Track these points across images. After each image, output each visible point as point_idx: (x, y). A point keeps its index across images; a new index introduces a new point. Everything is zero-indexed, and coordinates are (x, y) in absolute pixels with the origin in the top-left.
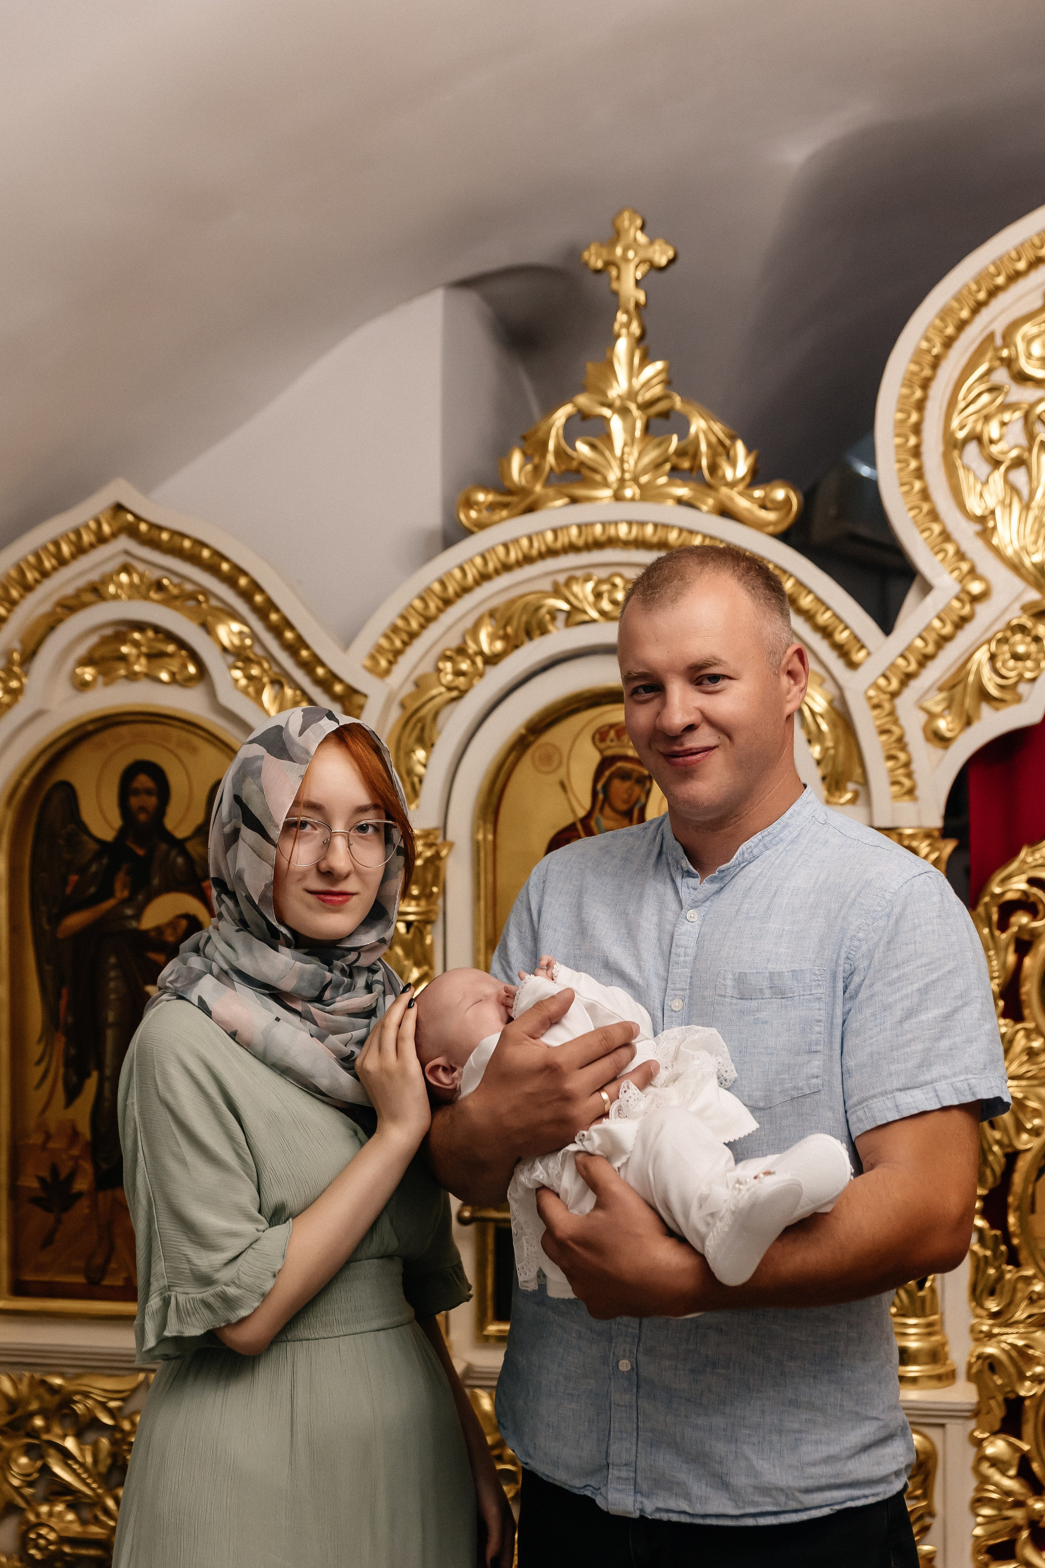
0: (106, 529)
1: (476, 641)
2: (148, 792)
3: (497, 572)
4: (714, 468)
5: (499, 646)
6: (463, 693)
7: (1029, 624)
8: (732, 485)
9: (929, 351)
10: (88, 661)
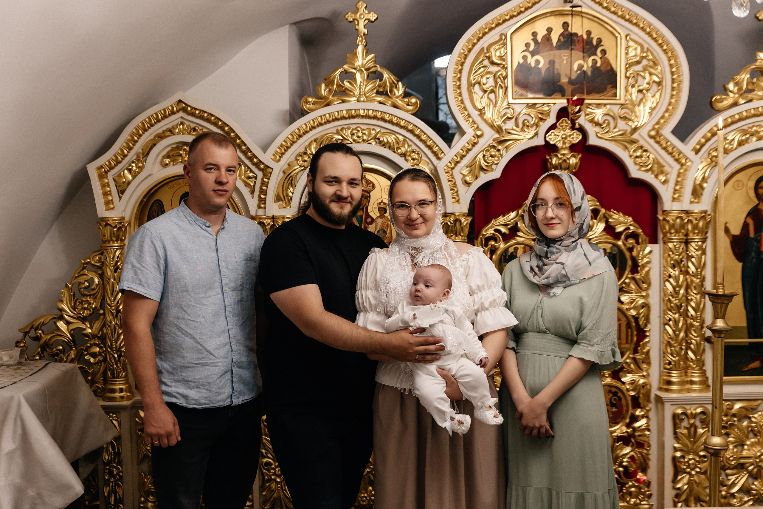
0: (175, 109)
1: (310, 150)
3: (318, 126)
4: (391, 91)
7: (496, 145)
8: (397, 97)
9: (463, 53)
10: (168, 156)
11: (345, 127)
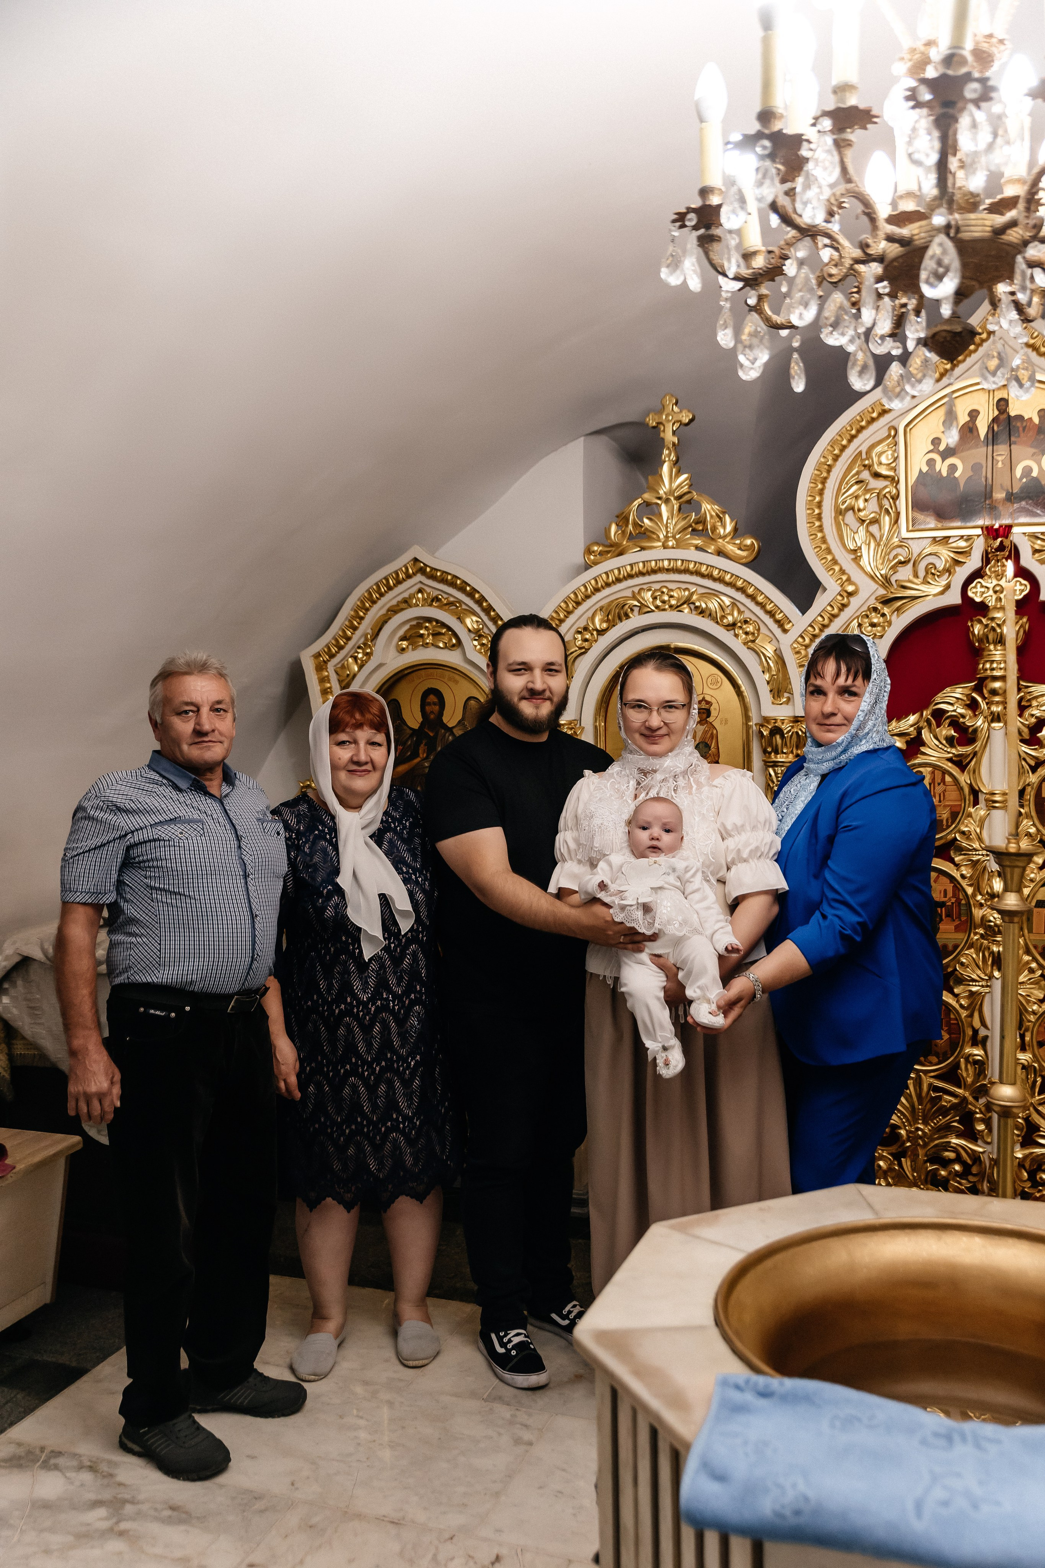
0: (410, 571)
1: (593, 623)
2: (435, 704)
3: (603, 587)
4: (714, 529)
5: (605, 625)
6: (587, 650)
7: (880, 607)
8: (724, 538)
9: (825, 463)
10: (403, 639)
11: (645, 587)
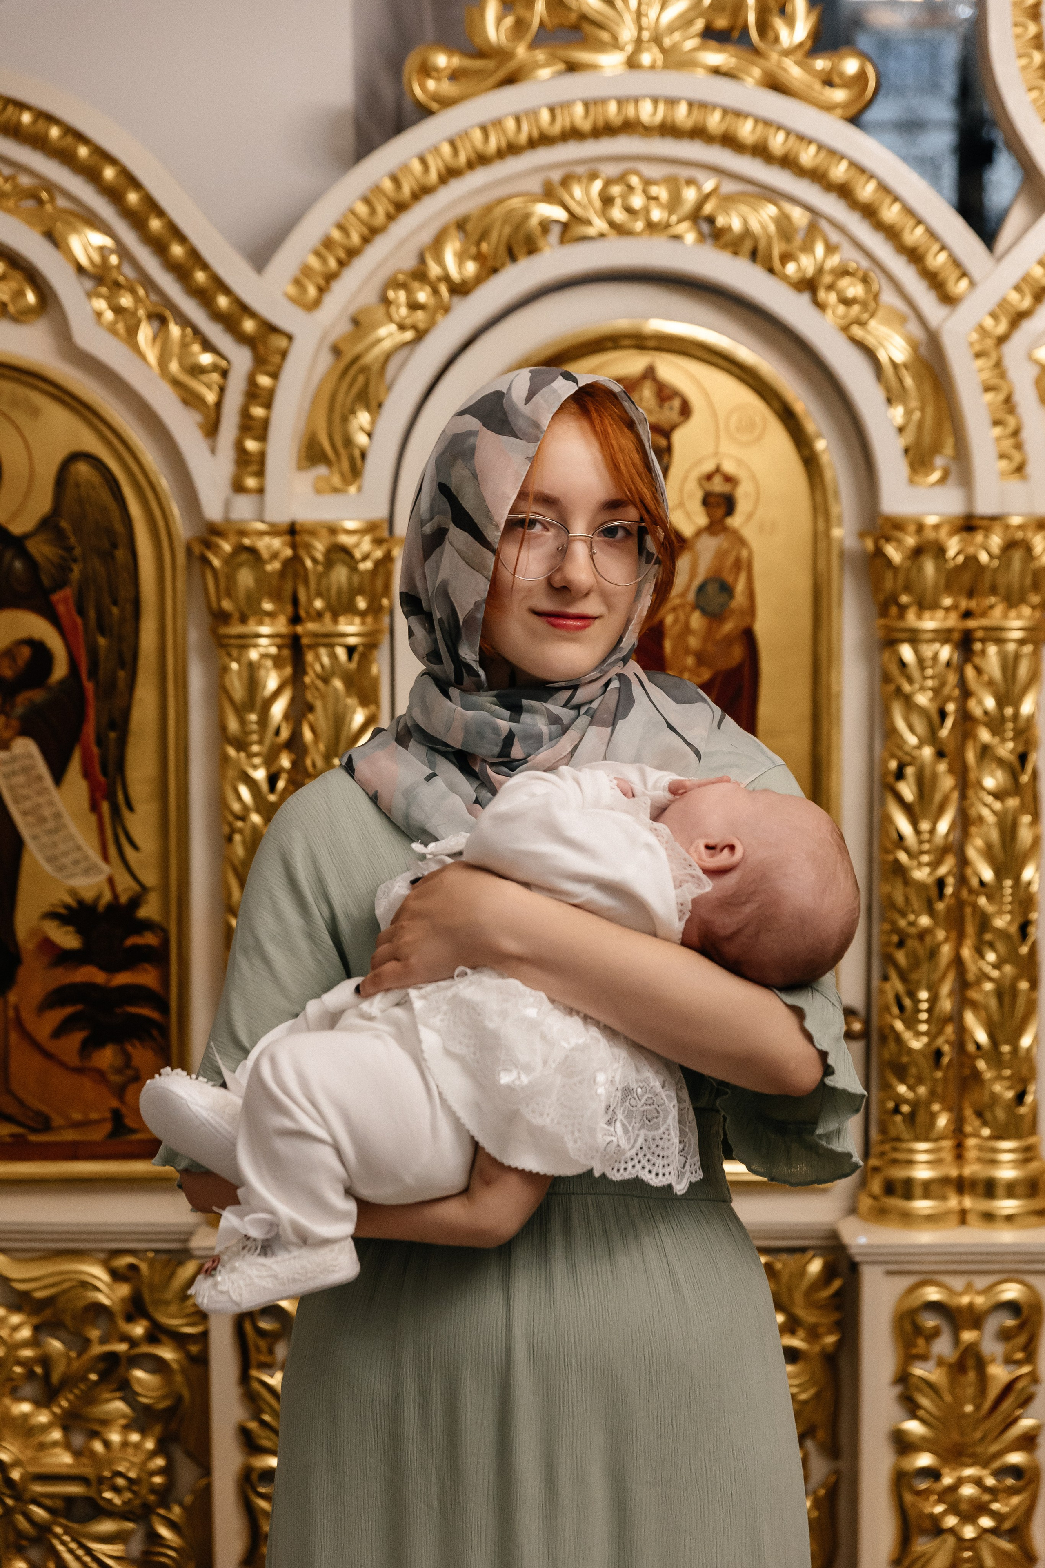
1: (440, 262)
3: (471, 165)
4: (763, 26)
5: (471, 269)
6: (421, 335)
8: (787, 53)
